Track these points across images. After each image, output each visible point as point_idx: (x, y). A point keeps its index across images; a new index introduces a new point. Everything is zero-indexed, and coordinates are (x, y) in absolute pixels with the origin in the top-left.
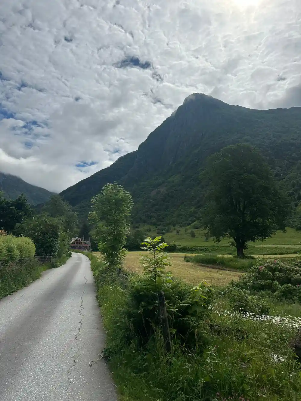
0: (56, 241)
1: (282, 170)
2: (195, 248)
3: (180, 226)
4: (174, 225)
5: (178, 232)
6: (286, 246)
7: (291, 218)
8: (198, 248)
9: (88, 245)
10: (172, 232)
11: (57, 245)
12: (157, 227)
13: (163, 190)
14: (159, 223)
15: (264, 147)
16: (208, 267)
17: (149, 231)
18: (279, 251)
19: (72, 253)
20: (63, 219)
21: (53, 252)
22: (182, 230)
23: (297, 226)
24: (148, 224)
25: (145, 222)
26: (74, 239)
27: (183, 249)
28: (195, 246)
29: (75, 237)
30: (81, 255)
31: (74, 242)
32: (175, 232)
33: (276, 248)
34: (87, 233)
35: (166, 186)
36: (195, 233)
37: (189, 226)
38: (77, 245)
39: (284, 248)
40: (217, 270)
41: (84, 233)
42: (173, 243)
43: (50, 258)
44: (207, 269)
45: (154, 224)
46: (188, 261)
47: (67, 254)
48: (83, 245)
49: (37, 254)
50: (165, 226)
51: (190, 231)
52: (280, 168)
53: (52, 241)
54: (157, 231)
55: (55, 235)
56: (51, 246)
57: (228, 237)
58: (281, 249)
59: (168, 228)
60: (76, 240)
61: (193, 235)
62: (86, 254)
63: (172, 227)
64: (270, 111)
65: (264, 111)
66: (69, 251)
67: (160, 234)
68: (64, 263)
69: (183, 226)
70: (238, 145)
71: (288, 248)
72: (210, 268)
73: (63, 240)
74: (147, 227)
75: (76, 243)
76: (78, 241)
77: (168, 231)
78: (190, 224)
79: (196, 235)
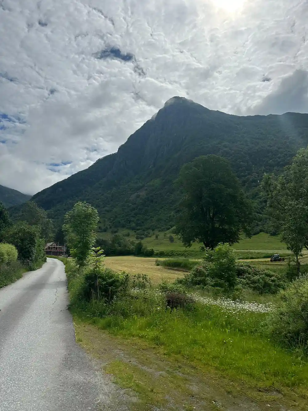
0: (33, 247)
1: (258, 176)
2: (172, 253)
3: (160, 231)
4: (153, 230)
5: (157, 237)
6: (257, 251)
7: (266, 223)
8: (175, 253)
9: (63, 250)
10: (150, 237)
11: (34, 250)
12: (135, 232)
13: (143, 194)
14: (139, 228)
15: (242, 153)
16: (174, 270)
17: (127, 236)
18: (250, 256)
19: (47, 258)
20: (40, 226)
21: (31, 257)
22: (161, 235)
23: (271, 231)
24: (127, 228)
25: (123, 226)
26: (49, 244)
27: (160, 254)
28: (172, 251)
29: (50, 242)
30: (56, 260)
31: (49, 248)
32: (154, 237)
33: (247, 253)
34: (63, 238)
35: (146, 190)
36: (174, 237)
37: (168, 231)
38: (53, 250)
39: (255, 253)
40: (180, 272)
41: (60, 238)
42: (150, 248)
43: (28, 262)
44: (172, 271)
45: (133, 229)
46: (158, 265)
47: (43, 259)
48: (58, 250)
49: (19, 258)
50: (144, 230)
51: (169, 236)
52: (257, 174)
53: (30, 247)
54: (136, 236)
55: (32, 242)
56: (28, 251)
57: (198, 242)
58: (251, 253)
59: (148, 233)
60: (51, 245)
61: (172, 240)
62: (61, 259)
63: (151, 231)
64: (249, 118)
65: (243, 117)
66: (44, 256)
67: (139, 239)
68: (40, 266)
69: (162, 230)
70: (208, 156)
71: (258, 253)
72: (176, 270)
73: (39, 246)
74: (125, 231)
75: (51, 248)
76: (53, 246)
77: (147, 236)
78: (169, 229)
79: (175, 240)
